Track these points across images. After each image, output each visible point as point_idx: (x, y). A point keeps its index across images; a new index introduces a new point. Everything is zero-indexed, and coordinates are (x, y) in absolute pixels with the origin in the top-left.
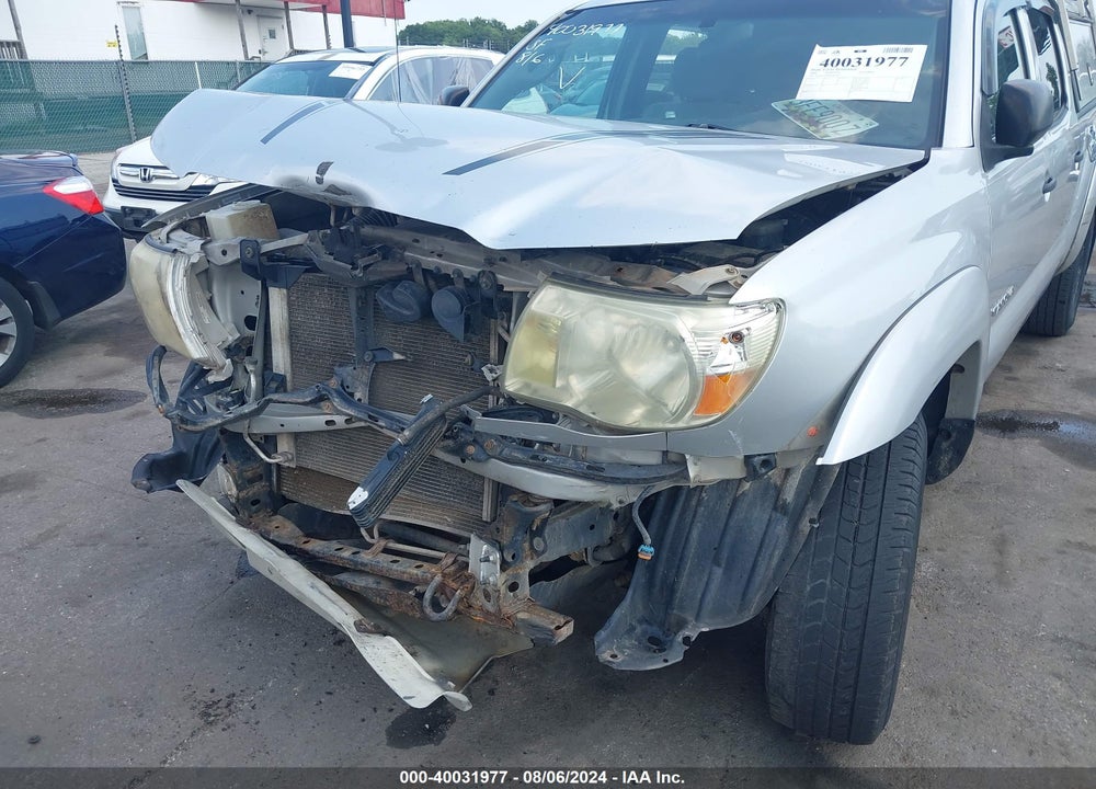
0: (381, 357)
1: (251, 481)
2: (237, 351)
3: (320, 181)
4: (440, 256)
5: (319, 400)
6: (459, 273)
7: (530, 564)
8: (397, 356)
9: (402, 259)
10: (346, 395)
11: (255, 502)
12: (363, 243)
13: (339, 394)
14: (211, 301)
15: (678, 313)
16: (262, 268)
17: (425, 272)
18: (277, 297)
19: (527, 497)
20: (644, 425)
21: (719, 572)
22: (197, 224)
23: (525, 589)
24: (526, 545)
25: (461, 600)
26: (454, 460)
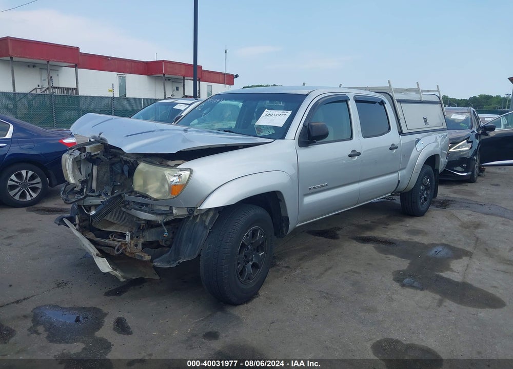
0: (115, 184)
1: (84, 221)
2: (83, 182)
3: (99, 137)
4: (127, 157)
5: (99, 195)
6: (130, 161)
7: (142, 240)
8: (119, 184)
9: (119, 157)
10: (106, 194)
11: (85, 227)
12: (110, 153)
13: (104, 193)
14: (80, 169)
15: (166, 170)
16: (91, 160)
17: (124, 161)
18: (95, 167)
19: (139, 219)
20: (162, 198)
21: (191, 245)
22: (83, 149)
23: (140, 247)
24: (141, 234)
25: (124, 249)
26: (125, 210)
